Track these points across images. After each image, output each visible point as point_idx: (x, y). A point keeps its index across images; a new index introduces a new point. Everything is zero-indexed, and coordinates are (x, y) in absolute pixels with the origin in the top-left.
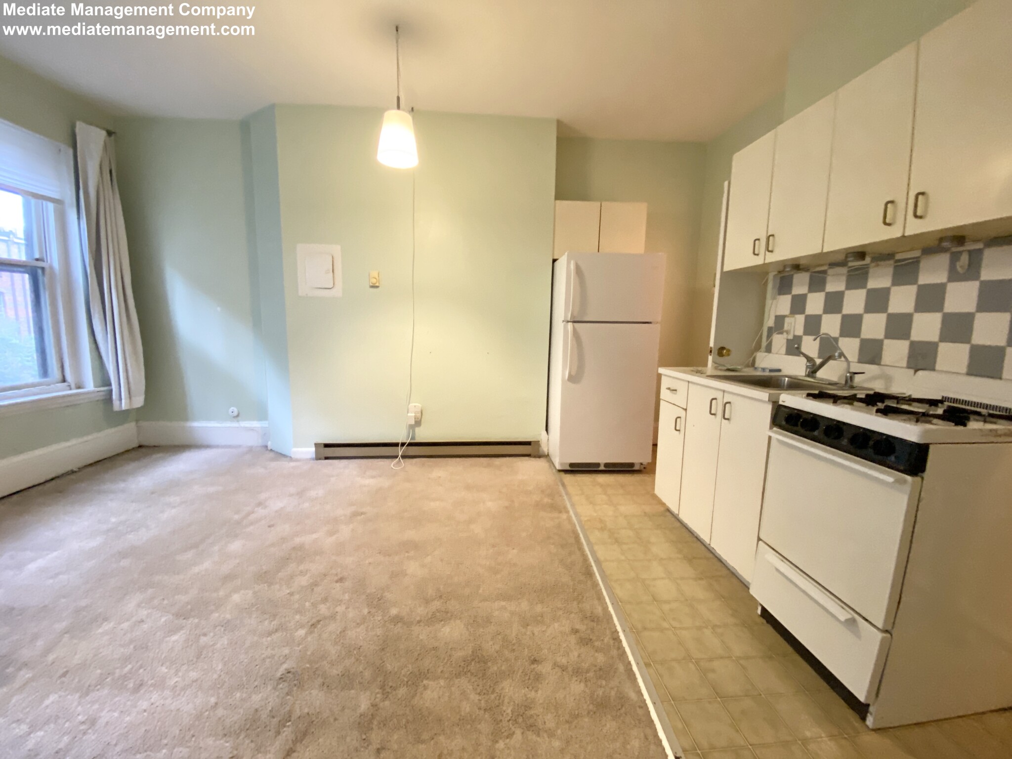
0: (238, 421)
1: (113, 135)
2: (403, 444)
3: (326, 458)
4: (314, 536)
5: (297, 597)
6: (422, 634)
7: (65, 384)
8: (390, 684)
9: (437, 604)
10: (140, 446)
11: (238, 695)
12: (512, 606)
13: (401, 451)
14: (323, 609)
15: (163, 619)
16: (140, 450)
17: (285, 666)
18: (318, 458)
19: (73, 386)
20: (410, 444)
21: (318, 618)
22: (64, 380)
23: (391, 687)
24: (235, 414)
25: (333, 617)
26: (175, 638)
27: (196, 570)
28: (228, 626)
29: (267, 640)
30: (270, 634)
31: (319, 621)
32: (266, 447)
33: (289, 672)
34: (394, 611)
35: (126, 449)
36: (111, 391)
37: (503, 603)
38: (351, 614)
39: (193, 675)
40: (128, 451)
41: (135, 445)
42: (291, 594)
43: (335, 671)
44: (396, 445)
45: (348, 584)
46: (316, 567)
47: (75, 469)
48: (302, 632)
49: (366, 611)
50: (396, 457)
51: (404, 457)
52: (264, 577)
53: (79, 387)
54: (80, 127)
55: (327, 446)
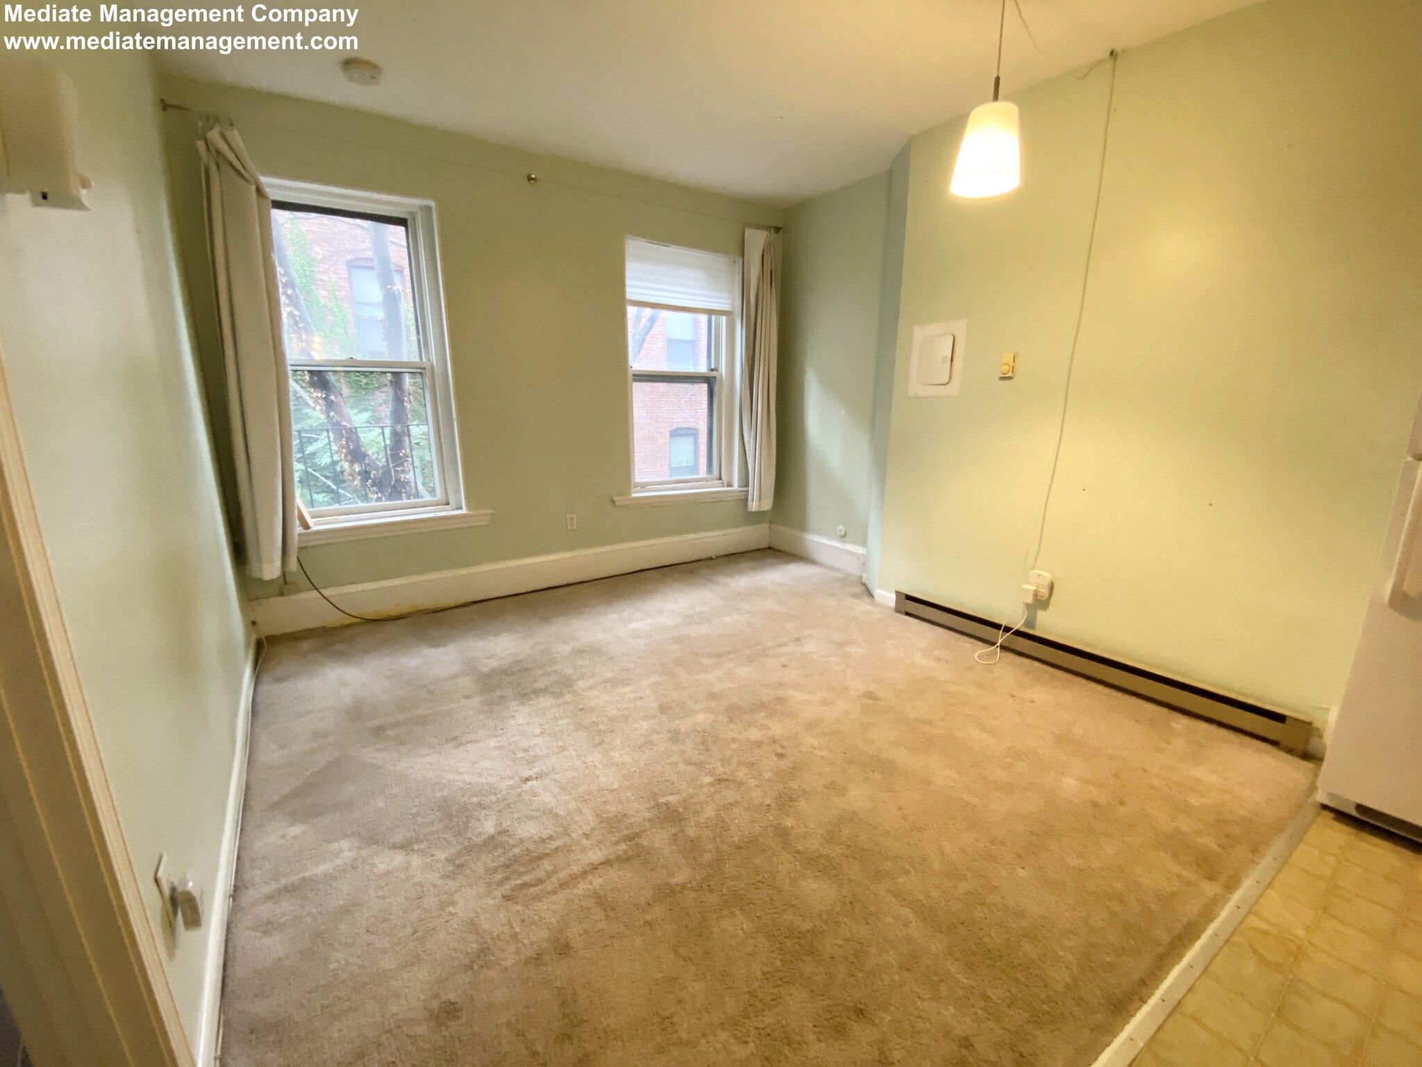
0: (844, 542)
1: (781, 230)
2: (1007, 629)
3: (907, 614)
4: (807, 697)
5: (735, 746)
6: (785, 865)
7: (721, 481)
8: (712, 883)
9: (834, 851)
10: (770, 548)
11: (629, 795)
12: (916, 930)
13: (1002, 637)
14: (742, 773)
15: (652, 705)
16: (769, 551)
17: (670, 798)
18: (898, 610)
19: (725, 484)
20: (1018, 633)
21: (730, 778)
22: (720, 479)
23: (710, 886)
24: (843, 533)
25: (740, 784)
26: (644, 723)
27: (702, 676)
28: (675, 737)
29: (682, 767)
30: (689, 763)
31: (727, 780)
32: (861, 578)
33: (666, 805)
34: (789, 822)
35: (757, 548)
36: (748, 491)
37: (911, 916)
38: (756, 794)
39: (626, 759)
40: (758, 550)
41: (764, 545)
42: (734, 740)
43: (691, 833)
44: (997, 626)
45: (783, 764)
46: (777, 728)
47: (714, 557)
48: (708, 779)
49: (768, 801)
50: (993, 644)
51: (1003, 648)
52: (733, 712)
53: (730, 485)
54: (749, 233)
55: (909, 598)
